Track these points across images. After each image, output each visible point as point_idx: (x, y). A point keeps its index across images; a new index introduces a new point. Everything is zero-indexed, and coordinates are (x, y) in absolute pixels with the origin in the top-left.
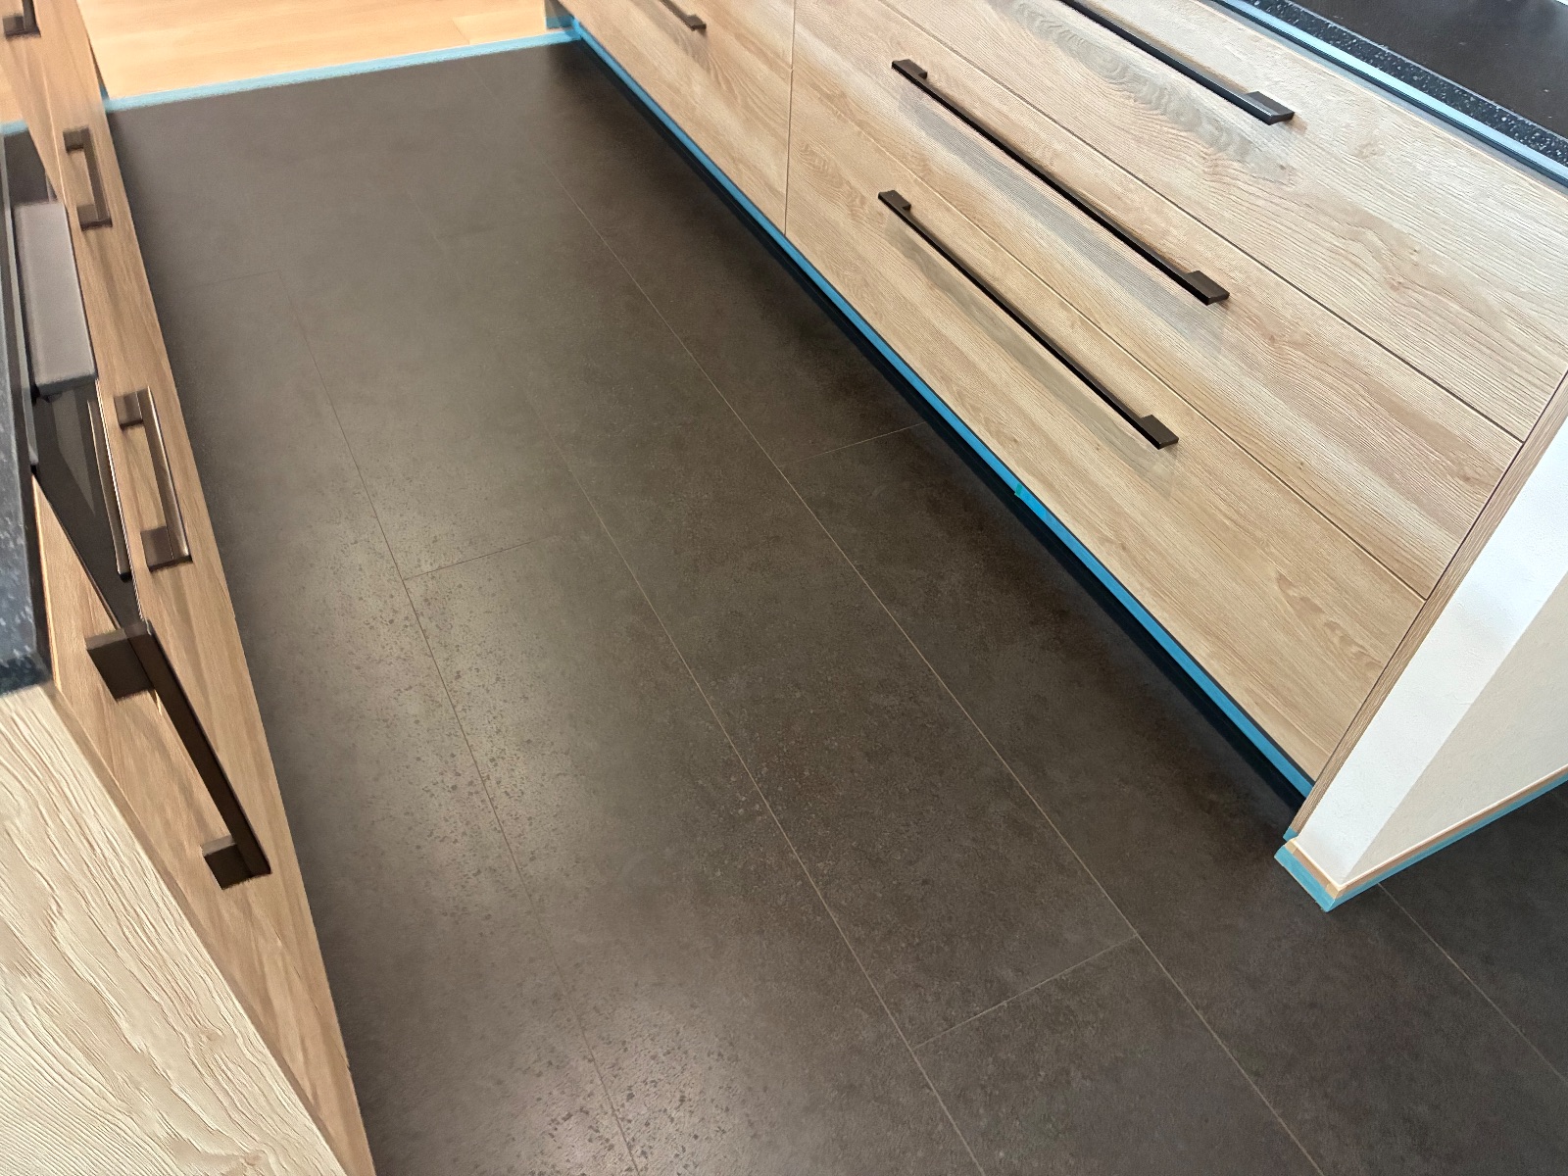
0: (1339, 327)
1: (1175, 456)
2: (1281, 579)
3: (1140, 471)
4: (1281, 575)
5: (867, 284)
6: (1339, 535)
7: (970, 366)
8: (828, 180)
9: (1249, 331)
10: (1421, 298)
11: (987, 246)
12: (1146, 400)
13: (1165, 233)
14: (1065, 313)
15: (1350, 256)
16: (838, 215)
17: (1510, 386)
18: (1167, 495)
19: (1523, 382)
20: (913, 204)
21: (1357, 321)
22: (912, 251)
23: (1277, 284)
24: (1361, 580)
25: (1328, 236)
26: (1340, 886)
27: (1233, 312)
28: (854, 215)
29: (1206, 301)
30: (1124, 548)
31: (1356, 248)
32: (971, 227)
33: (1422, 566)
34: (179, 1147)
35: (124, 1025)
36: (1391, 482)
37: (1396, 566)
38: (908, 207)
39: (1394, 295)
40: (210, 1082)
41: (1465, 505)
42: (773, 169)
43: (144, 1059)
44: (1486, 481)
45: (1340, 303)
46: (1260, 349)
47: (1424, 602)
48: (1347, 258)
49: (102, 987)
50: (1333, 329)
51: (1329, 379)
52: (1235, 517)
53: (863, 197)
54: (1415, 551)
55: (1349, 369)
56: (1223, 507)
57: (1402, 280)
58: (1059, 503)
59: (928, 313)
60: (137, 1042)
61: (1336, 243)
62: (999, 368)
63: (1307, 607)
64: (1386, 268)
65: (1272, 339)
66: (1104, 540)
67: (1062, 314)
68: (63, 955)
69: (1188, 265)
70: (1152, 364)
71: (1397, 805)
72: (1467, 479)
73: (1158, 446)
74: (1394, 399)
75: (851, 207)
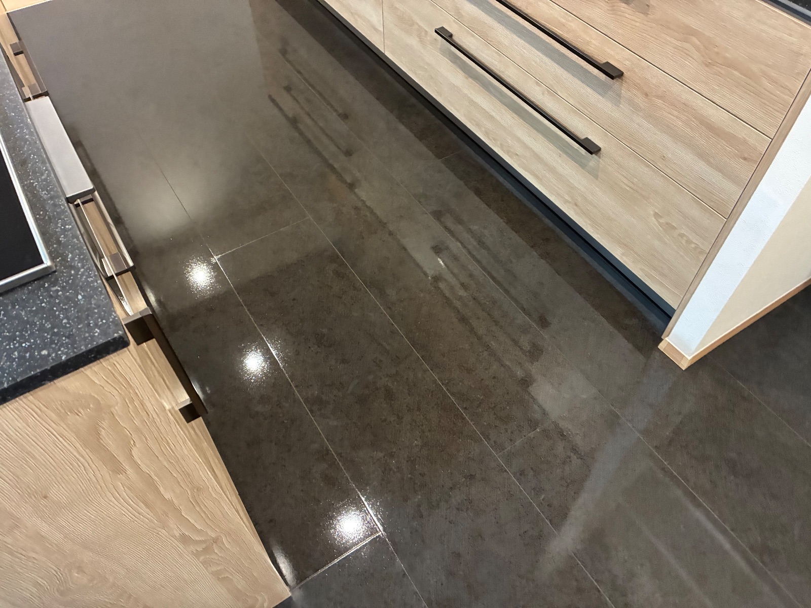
0: (680, 87)
1: (600, 157)
2: (656, 215)
3: (583, 165)
4: (656, 213)
5: (432, 78)
6: (684, 190)
7: (491, 118)
8: (406, 23)
9: (635, 92)
10: (720, 70)
11: (495, 55)
12: (583, 130)
13: (588, 43)
14: (539, 88)
15: (685, 51)
16: (413, 41)
17: (765, 112)
18: (596, 177)
19: (771, 109)
20: (453, 33)
21: (689, 83)
22: (454, 60)
23: (649, 67)
24: (695, 212)
25: (672, 40)
26: (689, 358)
27: (626, 82)
28: (421, 41)
29: (612, 77)
30: (576, 205)
31: (687, 45)
32: (486, 45)
33: (724, 203)
34: (185, 539)
35: (162, 489)
36: (709, 163)
37: (712, 204)
38: (451, 36)
39: (706, 69)
40: (198, 509)
41: (745, 171)
42: (375, 18)
43: (170, 503)
44: (754, 159)
45: (680, 74)
46: (640, 100)
47: (726, 220)
48: (683, 51)
49: (152, 475)
50: (677, 88)
51: (676, 113)
52: (632, 185)
53: (426, 31)
54: (721, 196)
55: (685, 107)
56: (626, 181)
57: (710, 61)
58: (542, 185)
59: (466, 91)
60: (167, 496)
61: (677, 44)
62: (507, 118)
63: (670, 227)
64: (703, 56)
65: (647, 95)
66: (566, 202)
67: (537, 88)
68: (135, 462)
69: (601, 59)
70: (586, 111)
71: (715, 318)
72: (745, 159)
73: (591, 153)
74: (708, 121)
75: (419, 36)
